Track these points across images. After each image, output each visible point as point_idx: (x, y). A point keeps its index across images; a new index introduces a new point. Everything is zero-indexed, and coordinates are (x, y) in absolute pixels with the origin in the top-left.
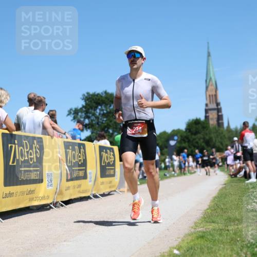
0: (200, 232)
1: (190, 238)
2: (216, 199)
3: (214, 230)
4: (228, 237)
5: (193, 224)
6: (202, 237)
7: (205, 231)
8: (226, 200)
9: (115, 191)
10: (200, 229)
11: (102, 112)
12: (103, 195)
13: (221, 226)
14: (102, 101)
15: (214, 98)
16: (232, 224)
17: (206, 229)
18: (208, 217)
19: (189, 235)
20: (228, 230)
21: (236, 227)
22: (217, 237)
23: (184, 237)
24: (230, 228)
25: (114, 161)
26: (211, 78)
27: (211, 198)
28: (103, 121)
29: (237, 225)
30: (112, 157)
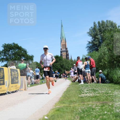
0: (57, 108)
1: (53, 111)
2: (65, 93)
3: (64, 107)
4: (70, 110)
5: (55, 105)
6: (58, 110)
7: (60, 107)
8: (70, 93)
9: (18, 90)
10: (58, 107)
11: (12, 53)
12: (13, 92)
13: (67, 105)
14: (12, 47)
15: (64, 46)
16: (72, 104)
17: (60, 106)
18: (61, 101)
19: (53, 109)
20: (70, 107)
21: (74, 105)
22: (65, 110)
23: (50, 110)
24: (71, 105)
25: (18, 76)
26: (63, 37)
27: (63, 92)
28: (13, 57)
29: (74, 104)
30: (17, 74)
